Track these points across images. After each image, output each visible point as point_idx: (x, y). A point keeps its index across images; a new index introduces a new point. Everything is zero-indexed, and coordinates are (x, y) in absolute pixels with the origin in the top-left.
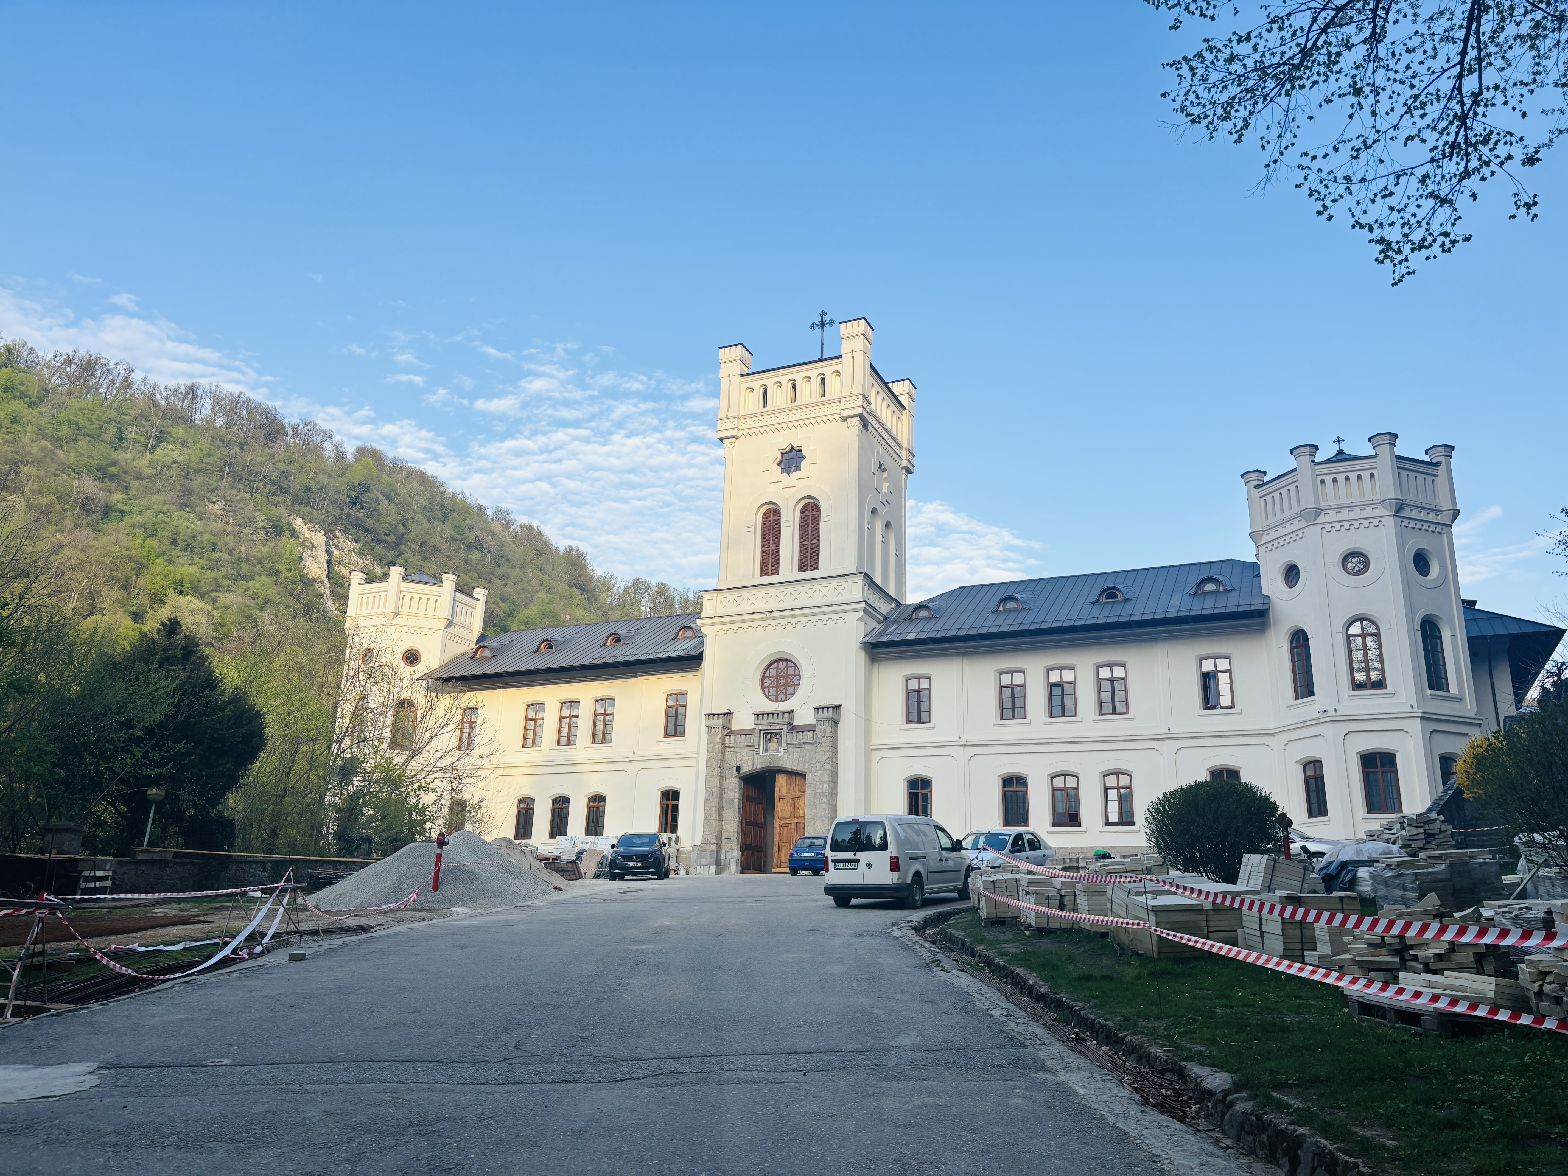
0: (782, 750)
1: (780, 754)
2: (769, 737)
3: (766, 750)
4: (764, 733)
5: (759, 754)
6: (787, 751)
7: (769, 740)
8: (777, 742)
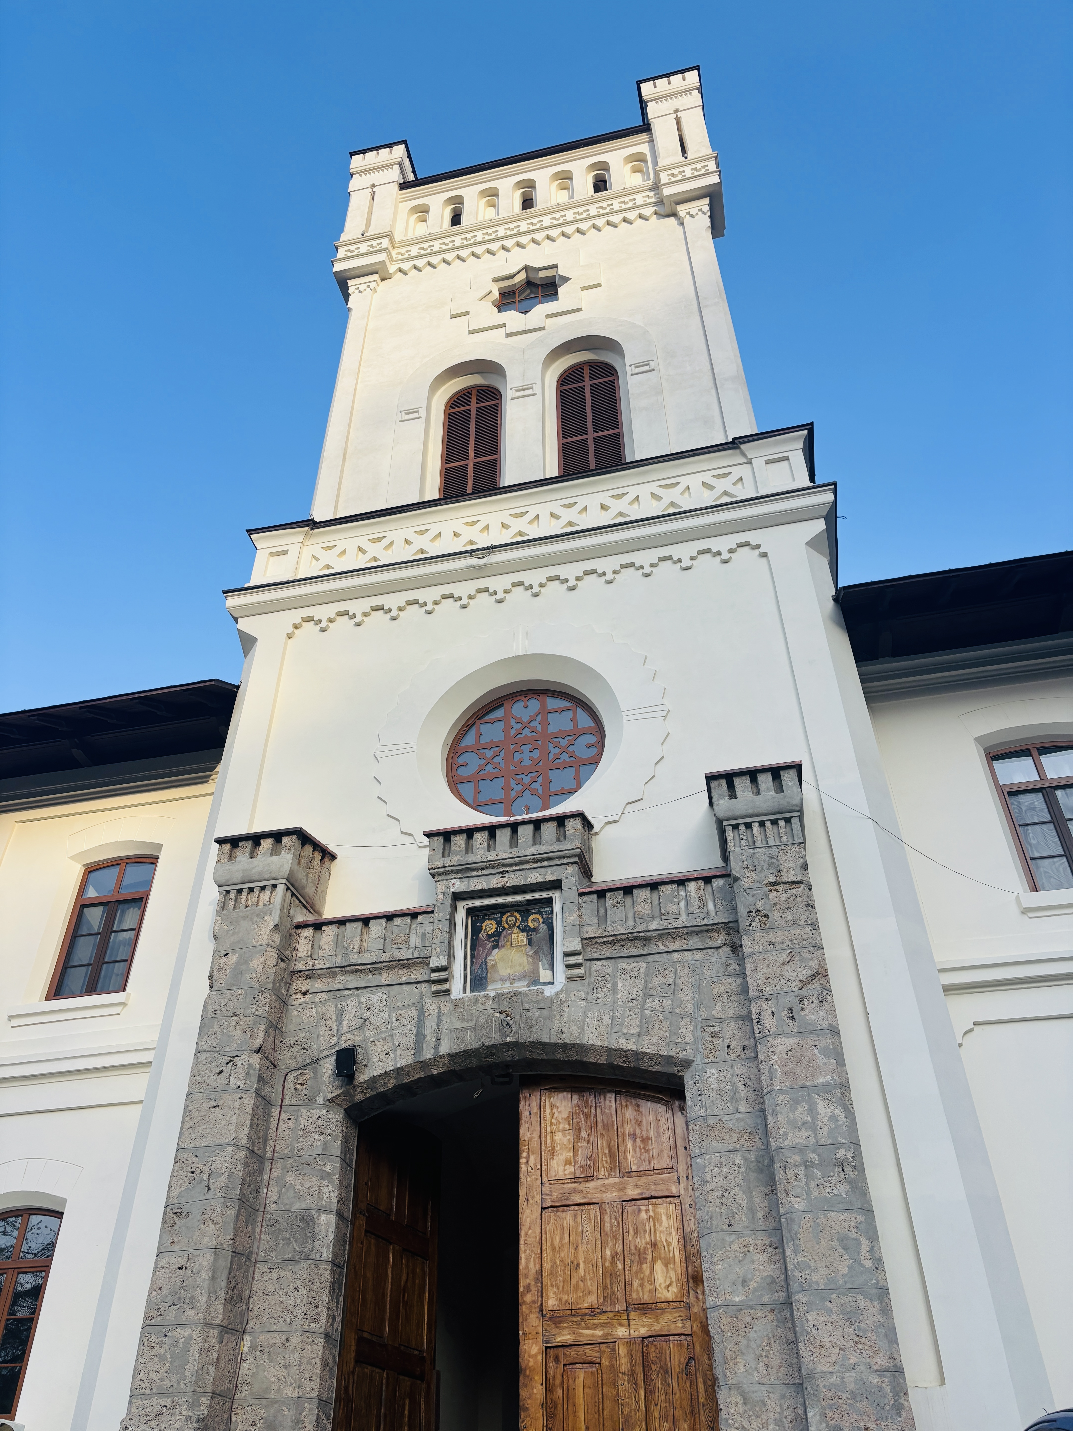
0: (557, 972)
2: (490, 926)
3: (479, 979)
4: (470, 911)
5: (447, 992)
6: (580, 971)
7: (498, 934)
8: (530, 942)
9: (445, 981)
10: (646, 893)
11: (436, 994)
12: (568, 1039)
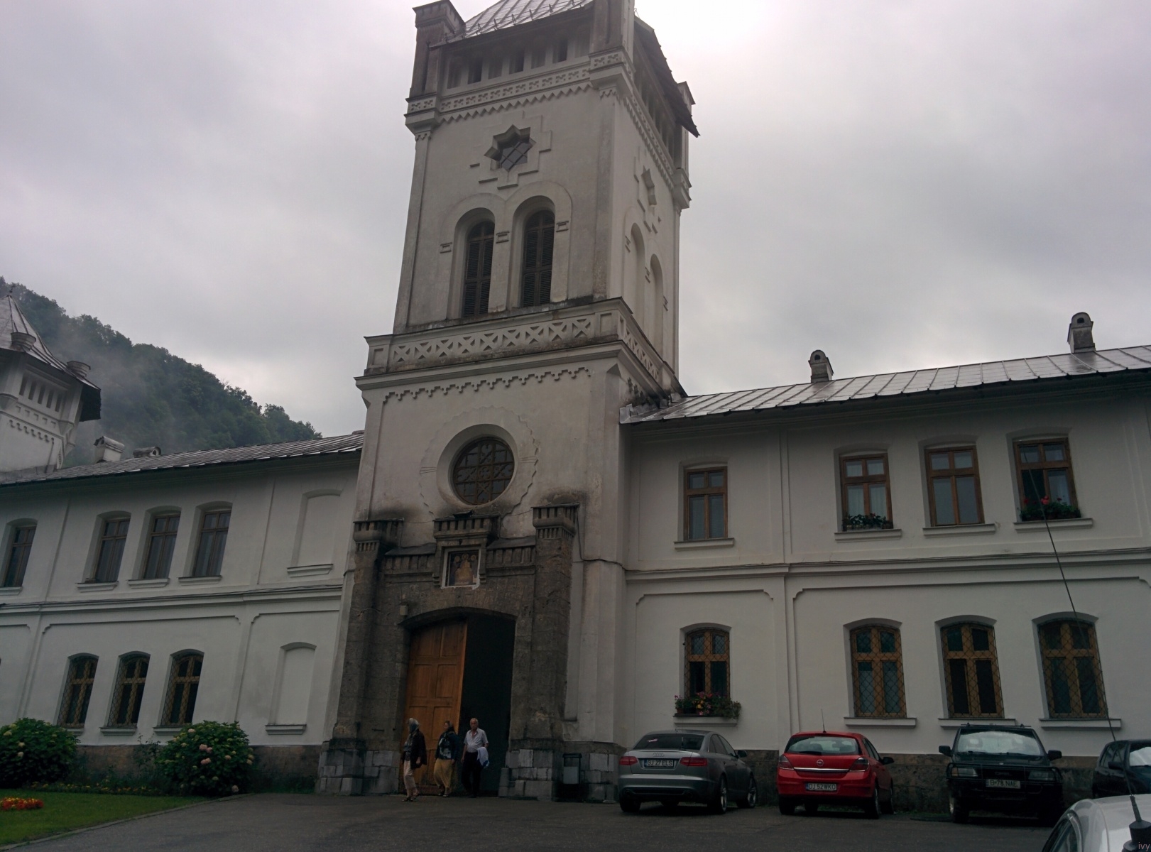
0: (477, 580)
1: (474, 587)
2: (457, 559)
3: (451, 581)
4: (449, 553)
5: (440, 586)
6: (485, 581)
7: (460, 562)
8: (471, 566)
9: (438, 582)
10: (510, 551)
11: (435, 586)
12: (478, 607)
